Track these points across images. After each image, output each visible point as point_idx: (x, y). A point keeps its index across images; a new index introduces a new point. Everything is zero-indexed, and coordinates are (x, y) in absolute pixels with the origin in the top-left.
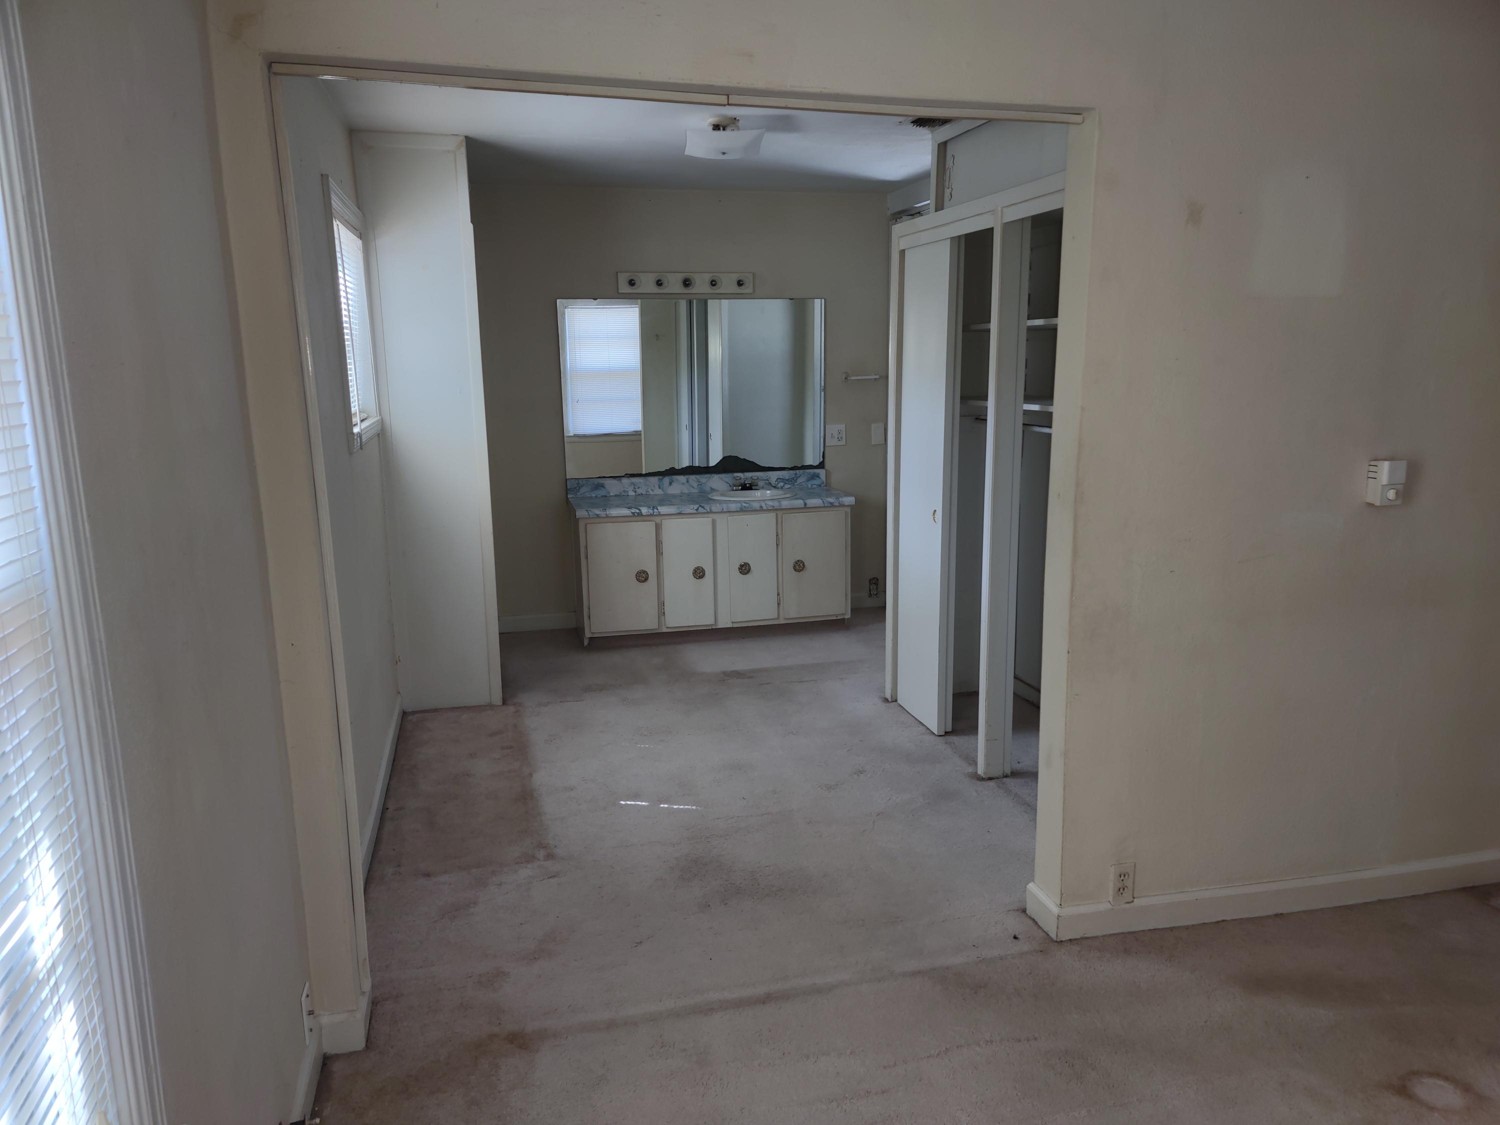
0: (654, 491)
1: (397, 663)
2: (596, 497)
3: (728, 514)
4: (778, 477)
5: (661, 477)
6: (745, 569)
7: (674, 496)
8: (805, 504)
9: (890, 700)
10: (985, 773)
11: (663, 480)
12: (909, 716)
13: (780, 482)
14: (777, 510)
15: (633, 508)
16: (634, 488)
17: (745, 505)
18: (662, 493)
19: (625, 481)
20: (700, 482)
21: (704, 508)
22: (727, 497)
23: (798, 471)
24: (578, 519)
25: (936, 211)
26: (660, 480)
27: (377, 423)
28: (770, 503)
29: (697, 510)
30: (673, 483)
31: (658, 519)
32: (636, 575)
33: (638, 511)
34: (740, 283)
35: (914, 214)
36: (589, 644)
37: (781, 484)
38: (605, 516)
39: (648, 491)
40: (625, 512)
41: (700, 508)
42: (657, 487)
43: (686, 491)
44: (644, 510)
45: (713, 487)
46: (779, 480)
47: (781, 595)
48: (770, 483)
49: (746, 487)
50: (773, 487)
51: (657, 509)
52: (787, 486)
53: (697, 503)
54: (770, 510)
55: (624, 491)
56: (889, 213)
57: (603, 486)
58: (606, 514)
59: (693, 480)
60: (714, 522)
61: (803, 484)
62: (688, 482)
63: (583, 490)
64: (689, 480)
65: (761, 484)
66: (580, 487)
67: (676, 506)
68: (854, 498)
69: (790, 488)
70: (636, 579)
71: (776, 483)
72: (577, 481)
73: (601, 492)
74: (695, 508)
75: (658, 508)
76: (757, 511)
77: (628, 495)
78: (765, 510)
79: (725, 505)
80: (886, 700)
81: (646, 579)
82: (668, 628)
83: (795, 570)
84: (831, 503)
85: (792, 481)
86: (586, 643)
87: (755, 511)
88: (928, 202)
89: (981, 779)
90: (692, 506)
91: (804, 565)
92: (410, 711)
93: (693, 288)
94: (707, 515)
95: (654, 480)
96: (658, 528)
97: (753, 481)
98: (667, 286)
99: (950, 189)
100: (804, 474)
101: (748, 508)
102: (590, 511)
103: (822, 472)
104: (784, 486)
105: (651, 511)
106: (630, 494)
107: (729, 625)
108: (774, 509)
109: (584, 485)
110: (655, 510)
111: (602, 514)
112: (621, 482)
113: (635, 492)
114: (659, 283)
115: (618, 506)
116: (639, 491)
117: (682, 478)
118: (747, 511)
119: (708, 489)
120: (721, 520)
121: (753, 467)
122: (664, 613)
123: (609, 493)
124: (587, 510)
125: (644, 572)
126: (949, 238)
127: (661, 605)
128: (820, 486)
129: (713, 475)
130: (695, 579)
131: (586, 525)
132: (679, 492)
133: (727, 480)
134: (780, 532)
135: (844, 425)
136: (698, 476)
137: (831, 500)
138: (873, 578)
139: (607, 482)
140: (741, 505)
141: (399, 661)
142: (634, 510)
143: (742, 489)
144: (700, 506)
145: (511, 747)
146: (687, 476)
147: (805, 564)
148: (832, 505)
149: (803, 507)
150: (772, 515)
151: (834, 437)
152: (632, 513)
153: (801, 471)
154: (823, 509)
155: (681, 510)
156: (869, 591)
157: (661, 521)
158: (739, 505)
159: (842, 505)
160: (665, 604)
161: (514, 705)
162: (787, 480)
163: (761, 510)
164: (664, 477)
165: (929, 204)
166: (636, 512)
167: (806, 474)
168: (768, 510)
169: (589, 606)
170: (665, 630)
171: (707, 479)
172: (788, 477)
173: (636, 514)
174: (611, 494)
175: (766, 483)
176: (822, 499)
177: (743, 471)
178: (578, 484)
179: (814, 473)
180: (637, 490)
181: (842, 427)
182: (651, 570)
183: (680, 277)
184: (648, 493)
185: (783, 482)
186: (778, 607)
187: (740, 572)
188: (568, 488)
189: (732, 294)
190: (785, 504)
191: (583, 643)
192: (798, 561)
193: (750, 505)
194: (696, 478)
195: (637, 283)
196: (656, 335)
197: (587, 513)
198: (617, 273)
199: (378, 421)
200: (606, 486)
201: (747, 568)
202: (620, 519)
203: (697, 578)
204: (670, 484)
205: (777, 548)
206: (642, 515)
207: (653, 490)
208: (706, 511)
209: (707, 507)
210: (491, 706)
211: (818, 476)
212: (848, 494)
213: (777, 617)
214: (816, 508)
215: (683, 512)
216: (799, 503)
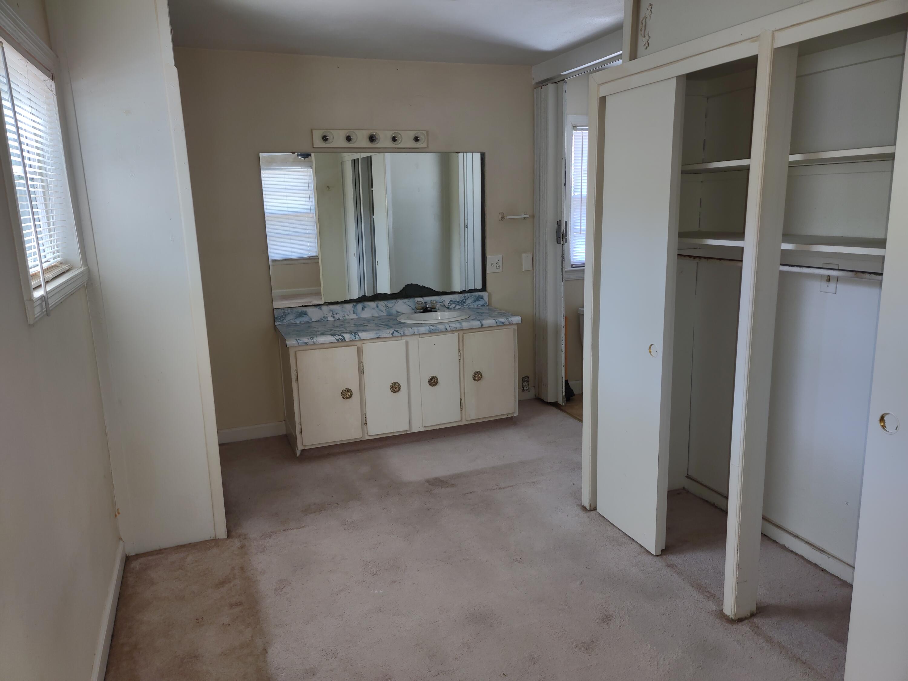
0: (350, 316)
1: (116, 516)
2: (300, 323)
3: (418, 336)
4: (451, 300)
5: (355, 304)
6: (433, 381)
7: (368, 320)
8: (482, 325)
9: (588, 508)
10: (734, 615)
11: (357, 306)
12: (615, 529)
13: (452, 304)
14: (458, 330)
15: (337, 335)
16: (333, 314)
17: (432, 327)
18: (356, 317)
19: (325, 308)
20: (387, 307)
21: (398, 332)
22: (412, 320)
23: (466, 295)
24: (289, 347)
25: (630, 60)
26: (355, 307)
27: (81, 275)
28: (453, 325)
29: (392, 334)
30: (365, 308)
31: (359, 344)
32: (342, 393)
33: (341, 338)
34: (416, 139)
35: (558, 82)
36: (301, 455)
37: (453, 306)
38: (312, 343)
39: (345, 316)
40: (330, 339)
41: (395, 332)
42: (352, 312)
43: (376, 315)
44: (347, 336)
45: (399, 310)
46: (451, 303)
47: (463, 401)
48: (444, 305)
49: (426, 310)
50: (447, 308)
51: (358, 335)
52: (458, 307)
53: (390, 328)
54: (453, 331)
55: (324, 317)
56: (534, 82)
57: (305, 313)
58: (314, 342)
59: (382, 305)
60: (407, 343)
61: (470, 304)
62: (377, 307)
63: (289, 318)
64: (379, 305)
65: (438, 306)
66: (285, 315)
67: (375, 332)
68: (520, 317)
69: (460, 309)
70: (341, 396)
71: (449, 305)
72: (283, 311)
73: (304, 319)
74: (391, 333)
75: (360, 334)
76: (441, 332)
77: (328, 320)
78: (449, 331)
79: (416, 329)
80: (584, 508)
81: (351, 396)
82: (369, 436)
83: (474, 380)
84: (503, 323)
85: (461, 303)
86: (298, 453)
87: (440, 332)
88: (621, 52)
89: (731, 621)
90: (388, 331)
91: (481, 375)
92: (133, 554)
93: (378, 143)
94: (400, 338)
95: (349, 306)
96: (360, 351)
97: (432, 304)
98: (355, 142)
99: (647, 38)
100: (471, 297)
101: (435, 330)
102: (299, 339)
103: (484, 294)
104: (455, 307)
105: (353, 338)
106: (329, 320)
107: (421, 429)
108: (457, 330)
109: (289, 313)
110: (357, 336)
111: (310, 341)
112: (321, 309)
113: (334, 317)
114: (348, 139)
115: (323, 334)
116: (337, 316)
117: (372, 304)
118: (434, 333)
119: (394, 312)
120: (413, 341)
121: (430, 292)
122: (366, 424)
123: (312, 320)
124: (296, 340)
125: (349, 390)
126: (675, 77)
127: (364, 417)
128: (484, 306)
129: (398, 300)
130: (392, 392)
131: (296, 352)
132: (371, 316)
133: (409, 304)
134: (461, 349)
135: (502, 256)
136: (386, 302)
137: (502, 320)
138: (525, 377)
139: (310, 310)
140: (430, 328)
141: (119, 513)
142: (338, 337)
143: (423, 312)
144: (395, 330)
145: (240, 604)
146: (376, 303)
147: (483, 374)
148: (503, 324)
149: (480, 327)
150: (455, 335)
151: (494, 266)
152: (336, 339)
153: (469, 294)
154: (496, 328)
155: (379, 335)
156: (522, 387)
157: (362, 345)
158: (428, 328)
159: (511, 324)
160: (367, 416)
161: (239, 537)
162: (458, 302)
163: (446, 330)
164: (358, 303)
165: (621, 54)
166: (340, 339)
167: (473, 297)
168: (452, 331)
169: (301, 423)
170: (367, 438)
171: (394, 304)
172: (459, 299)
173: (340, 341)
174: (313, 320)
175: (441, 305)
176: (495, 320)
177: (421, 296)
178: (284, 312)
179: (479, 295)
180: (335, 315)
181: (499, 257)
182: (355, 389)
183: (366, 134)
184: (344, 318)
185: (454, 304)
186: (461, 411)
187: (430, 385)
188: (276, 316)
189: (409, 148)
190: (465, 325)
191: (295, 453)
192: (477, 372)
193: (437, 327)
194: (384, 303)
195: (330, 139)
196: (328, 187)
197: (297, 342)
198: (312, 130)
199: (82, 273)
200: (308, 314)
201: (435, 381)
202: (326, 346)
203: (393, 392)
204: (363, 309)
205: (459, 362)
206: (345, 340)
207: (348, 315)
208: (400, 335)
209: (401, 331)
210: (215, 542)
211: (482, 298)
212: (513, 315)
213: (460, 420)
214: (491, 327)
215: (380, 337)
216: (477, 324)
